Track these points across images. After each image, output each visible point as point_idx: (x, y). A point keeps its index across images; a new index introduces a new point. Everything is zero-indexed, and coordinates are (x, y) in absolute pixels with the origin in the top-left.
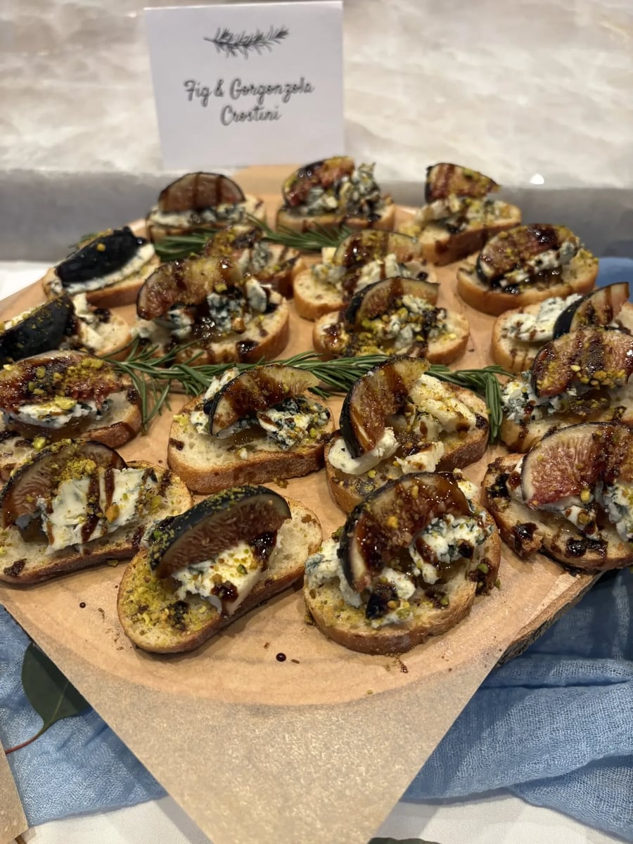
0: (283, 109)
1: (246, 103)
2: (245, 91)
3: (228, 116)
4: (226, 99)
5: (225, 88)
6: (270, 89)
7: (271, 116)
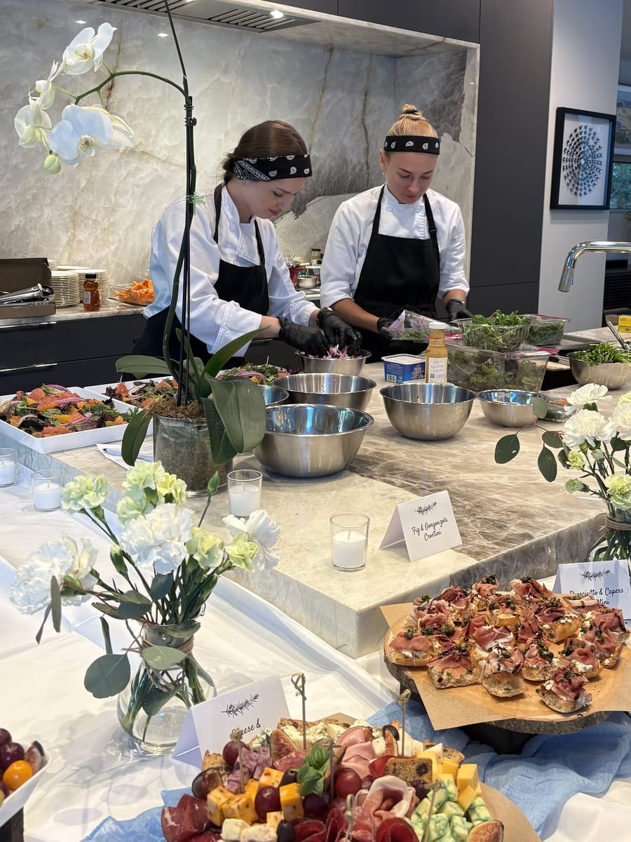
0: (442, 530)
1: (431, 531)
2: (429, 526)
3: (427, 537)
4: (425, 531)
5: (424, 527)
6: (436, 524)
7: (439, 533)
